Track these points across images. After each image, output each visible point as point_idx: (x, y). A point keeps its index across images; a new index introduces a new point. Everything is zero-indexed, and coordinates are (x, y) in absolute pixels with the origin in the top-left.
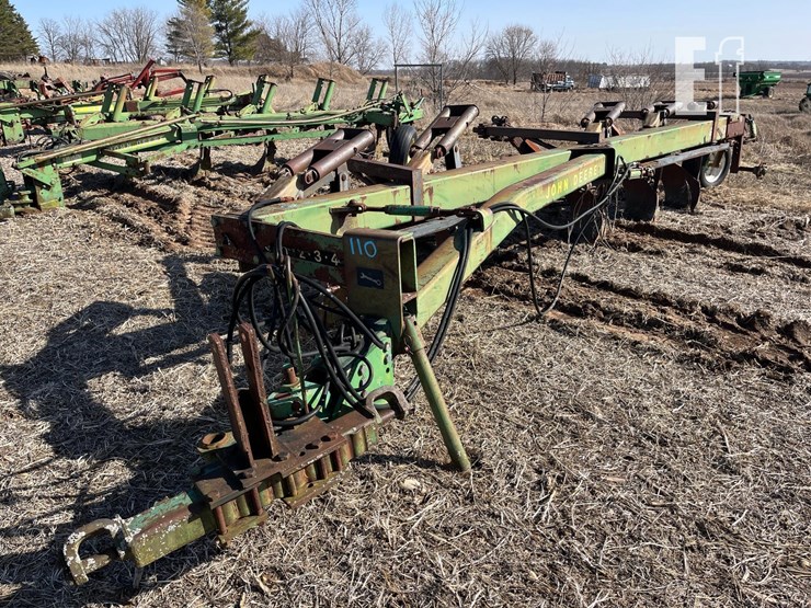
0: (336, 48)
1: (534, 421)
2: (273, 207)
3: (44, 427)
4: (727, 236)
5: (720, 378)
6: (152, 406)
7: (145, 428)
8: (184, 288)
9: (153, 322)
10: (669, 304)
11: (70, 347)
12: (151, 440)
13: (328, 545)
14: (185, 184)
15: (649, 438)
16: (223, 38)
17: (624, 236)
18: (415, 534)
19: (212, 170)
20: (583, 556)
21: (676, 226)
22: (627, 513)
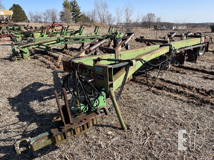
0: (103, 19)
1: (145, 117)
2: (78, 59)
3: (17, 113)
4: (205, 69)
5: (199, 108)
6: (45, 109)
7: (42, 115)
8: (57, 79)
9: (48, 88)
10: (186, 87)
11: (26, 93)
12: (43, 118)
13: (86, 148)
14: (61, 53)
15: (177, 124)
16: (74, 17)
17: (175, 69)
18: (109, 146)
19: (68, 50)
20: (155, 155)
21: (190, 66)
22: (169, 144)
